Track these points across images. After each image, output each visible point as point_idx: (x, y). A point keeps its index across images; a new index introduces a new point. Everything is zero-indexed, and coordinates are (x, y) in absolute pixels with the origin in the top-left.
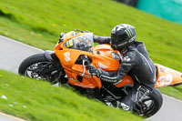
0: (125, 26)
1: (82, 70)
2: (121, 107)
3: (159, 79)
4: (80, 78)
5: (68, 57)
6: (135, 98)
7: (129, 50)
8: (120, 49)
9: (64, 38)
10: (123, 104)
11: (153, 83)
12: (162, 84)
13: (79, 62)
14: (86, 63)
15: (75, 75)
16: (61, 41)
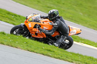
0: (54, 10)
1: (37, 30)
2: (55, 45)
3: (71, 32)
4: (36, 34)
5: (30, 25)
6: (60, 40)
7: (57, 20)
8: (53, 20)
9: (28, 17)
10: (55, 44)
11: (68, 34)
12: (72, 34)
13: (35, 27)
14: (38, 27)
15: (34, 33)
16: (27, 19)
